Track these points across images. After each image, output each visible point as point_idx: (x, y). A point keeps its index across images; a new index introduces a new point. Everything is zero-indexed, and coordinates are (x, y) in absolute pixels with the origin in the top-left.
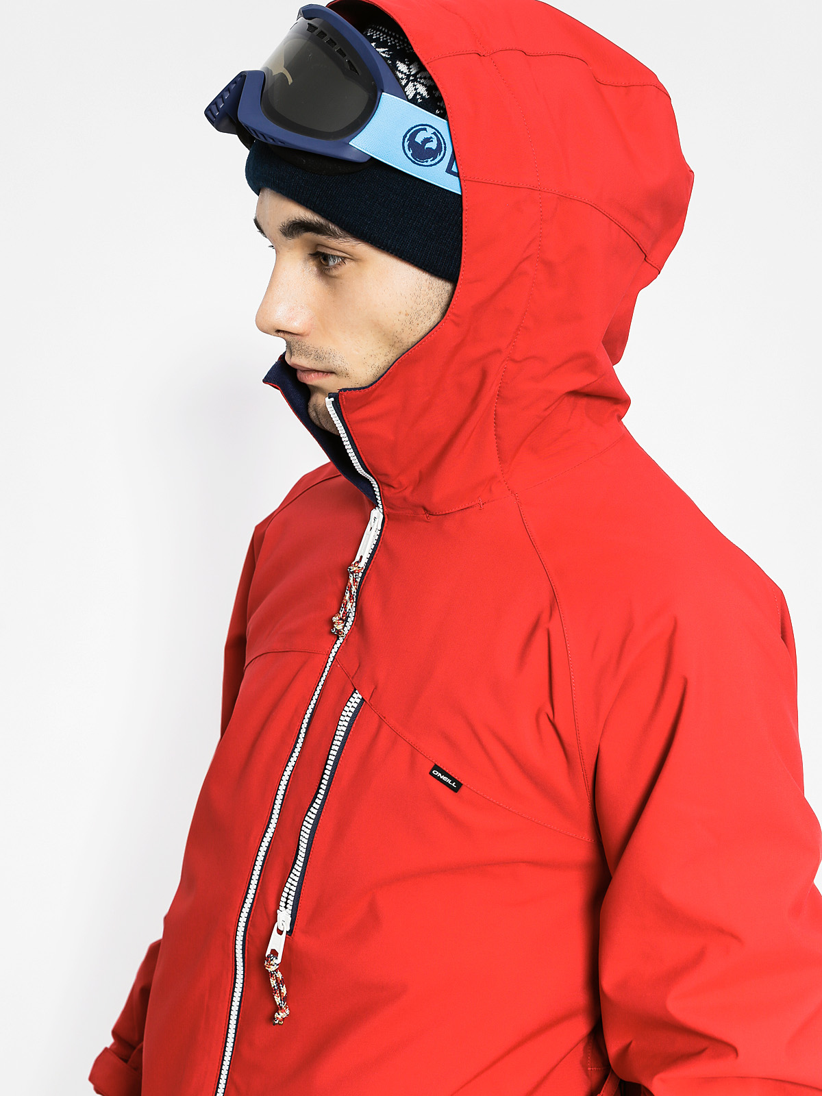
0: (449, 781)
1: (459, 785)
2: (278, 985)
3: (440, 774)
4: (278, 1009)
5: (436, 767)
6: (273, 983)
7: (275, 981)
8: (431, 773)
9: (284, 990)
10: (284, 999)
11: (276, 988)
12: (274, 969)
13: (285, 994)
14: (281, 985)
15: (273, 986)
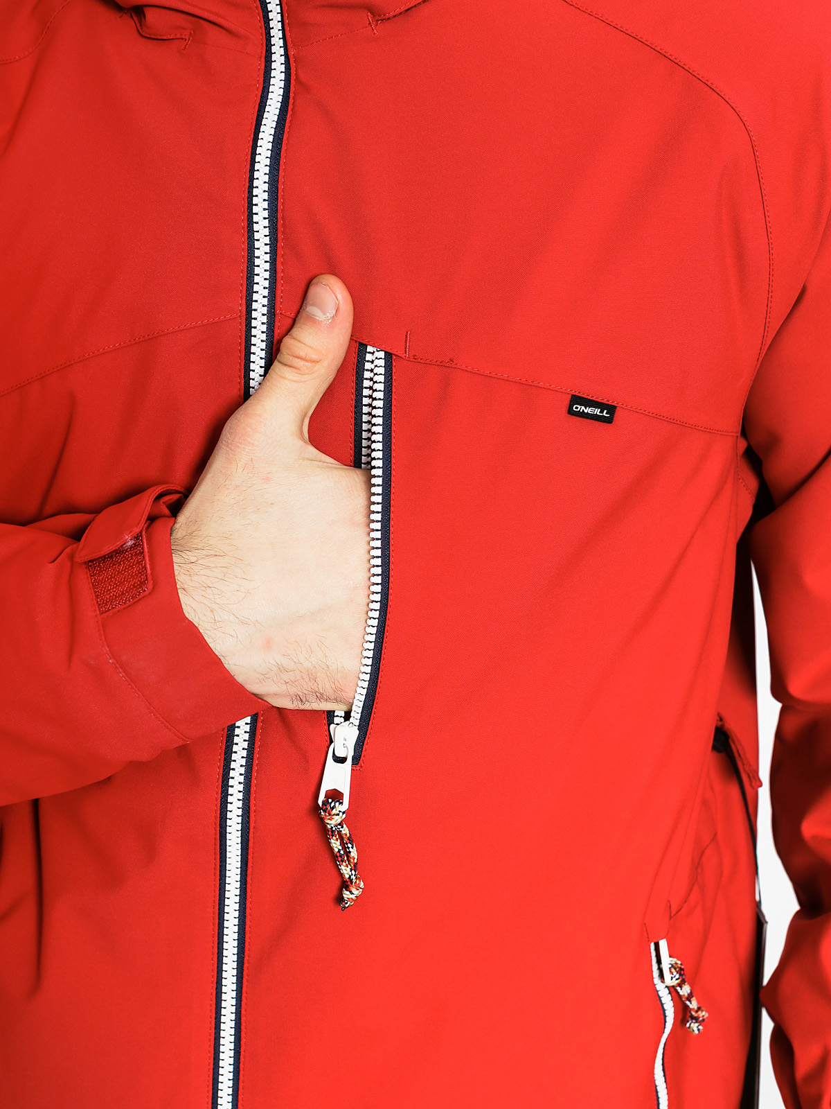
0: (597, 411)
1: (612, 409)
2: (344, 848)
3: (583, 408)
4: (346, 884)
5: (576, 400)
6: (336, 845)
7: (338, 843)
8: (570, 412)
9: (354, 853)
10: (355, 868)
11: (342, 852)
12: (339, 821)
13: (356, 857)
14: (350, 845)
15: (336, 850)
